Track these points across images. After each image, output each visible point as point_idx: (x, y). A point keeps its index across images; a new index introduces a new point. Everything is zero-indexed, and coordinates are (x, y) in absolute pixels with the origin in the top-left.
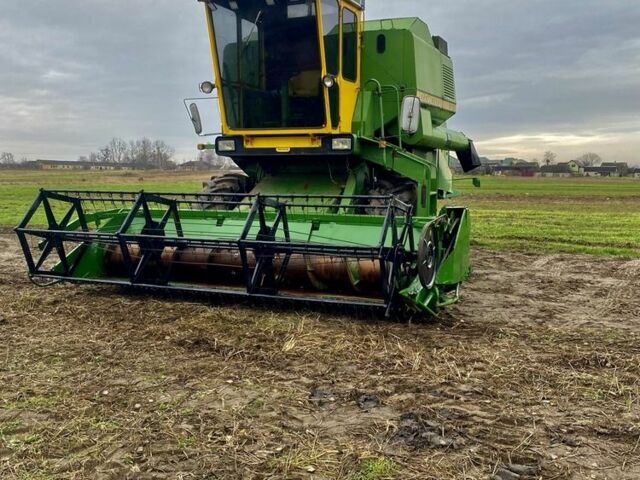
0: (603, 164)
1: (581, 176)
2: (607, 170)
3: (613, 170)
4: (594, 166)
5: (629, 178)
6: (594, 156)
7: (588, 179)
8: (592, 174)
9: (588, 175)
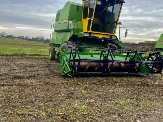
0: (7, 35)
1: (2, 38)
2: (8, 37)
3: (10, 37)
4: (5, 35)
5: (14, 39)
6: (5, 33)
7: (3, 39)
8: (4, 37)
9: (3, 38)
